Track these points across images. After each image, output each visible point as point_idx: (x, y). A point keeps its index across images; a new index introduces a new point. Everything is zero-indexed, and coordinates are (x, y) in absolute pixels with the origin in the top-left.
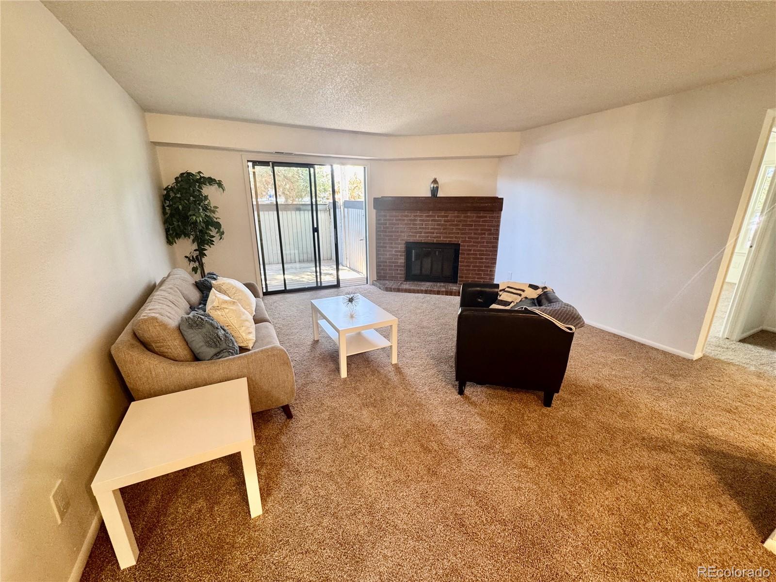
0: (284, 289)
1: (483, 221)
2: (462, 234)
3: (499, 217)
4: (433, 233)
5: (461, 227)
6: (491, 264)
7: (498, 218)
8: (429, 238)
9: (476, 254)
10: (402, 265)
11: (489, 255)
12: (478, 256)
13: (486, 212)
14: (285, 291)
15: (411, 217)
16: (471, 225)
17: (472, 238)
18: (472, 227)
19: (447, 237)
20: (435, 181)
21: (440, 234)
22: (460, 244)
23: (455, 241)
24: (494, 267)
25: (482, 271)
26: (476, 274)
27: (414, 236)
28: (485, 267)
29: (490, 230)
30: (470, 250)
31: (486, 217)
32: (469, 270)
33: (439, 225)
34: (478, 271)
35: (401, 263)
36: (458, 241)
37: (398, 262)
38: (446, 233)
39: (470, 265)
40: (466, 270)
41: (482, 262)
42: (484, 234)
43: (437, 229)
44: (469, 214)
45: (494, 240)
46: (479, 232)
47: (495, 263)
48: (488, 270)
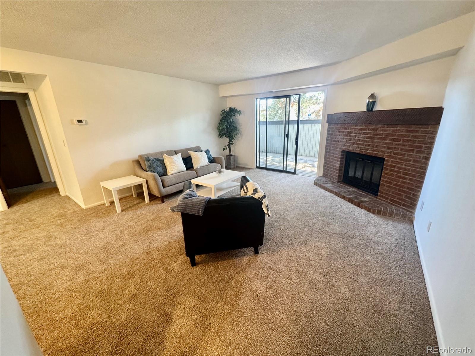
0: (265, 167)
1: (414, 137)
2: (388, 148)
3: (435, 133)
4: (363, 145)
5: (388, 141)
6: (416, 187)
7: (432, 134)
8: (359, 150)
9: (400, 172)
10: (338, 169)
11: (415, 176)
12: (401, 175)
13: (419, 126)
14: (266, 169)
15: (348, 129)
16: (399, 140)
17: (398, 154)
18: (399, 142)
19: (373, 150)
20: (373, 96)
21: (368, 146)
22: (384, 158)
23: (380, 155)
24: (419, 192)
25: (404, 192)
26: (397, 194)
27: (348, 146)
28: (408, 188)
29: (420, 147)
30: (394, 167)
31: (417, 131)
32: (390, 187)
33: (368, 138)
34: (399, 191)
35: (337, 167)
36: (383, 156)
37: (336, 166)
38: (373, 146)
39: (392, 183)
40: (387, 186)
41: (405, 183)
42: (413, 151)
43: (366, 141)
44: (398, 128)
45: (424, 160)
46: (407, 148)
47: (420, 187)
48: (411, 193)
